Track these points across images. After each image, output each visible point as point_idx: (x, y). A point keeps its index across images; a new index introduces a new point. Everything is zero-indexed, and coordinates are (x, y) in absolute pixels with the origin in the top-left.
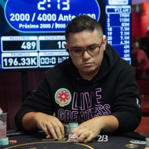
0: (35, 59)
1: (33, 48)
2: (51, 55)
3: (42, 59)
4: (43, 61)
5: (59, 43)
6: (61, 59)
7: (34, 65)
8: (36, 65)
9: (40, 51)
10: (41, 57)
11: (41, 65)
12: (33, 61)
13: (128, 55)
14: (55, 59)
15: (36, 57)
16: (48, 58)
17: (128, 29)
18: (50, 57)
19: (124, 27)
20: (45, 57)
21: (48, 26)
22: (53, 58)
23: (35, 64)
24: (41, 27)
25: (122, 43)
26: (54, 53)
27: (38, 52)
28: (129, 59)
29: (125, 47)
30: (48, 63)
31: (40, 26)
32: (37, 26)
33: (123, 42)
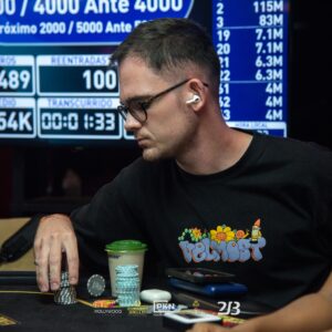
0: (28, 115)
1: (25, 86)
2: (66, 107)
3: (45, 115)
4: (47, 121)
5: (87, 74)
6: (91, 119)
7: (25, 131)
8: (31, 132)
9: (39, 94)
10: (43, 111)
11: (43, 132)
12: (24, 120)
13: (279, 114)
14: (76, 116)
15: (31, 110)
16: (59, 115)
17: (279, 34)
18: (65, 112)
19: (265, 29)
20: (52, 111)
21: (59, 28)
22: (71, 115)
23: (29, 128)
24: (42, 32)
25: (259, 76)
26: (75, 100)
27: (36, 97)
28: (282, 126)
29: (268, 90)
30: (59, 127)
31: (39, 28)
32: (33, 29)
33: (264, 74)
